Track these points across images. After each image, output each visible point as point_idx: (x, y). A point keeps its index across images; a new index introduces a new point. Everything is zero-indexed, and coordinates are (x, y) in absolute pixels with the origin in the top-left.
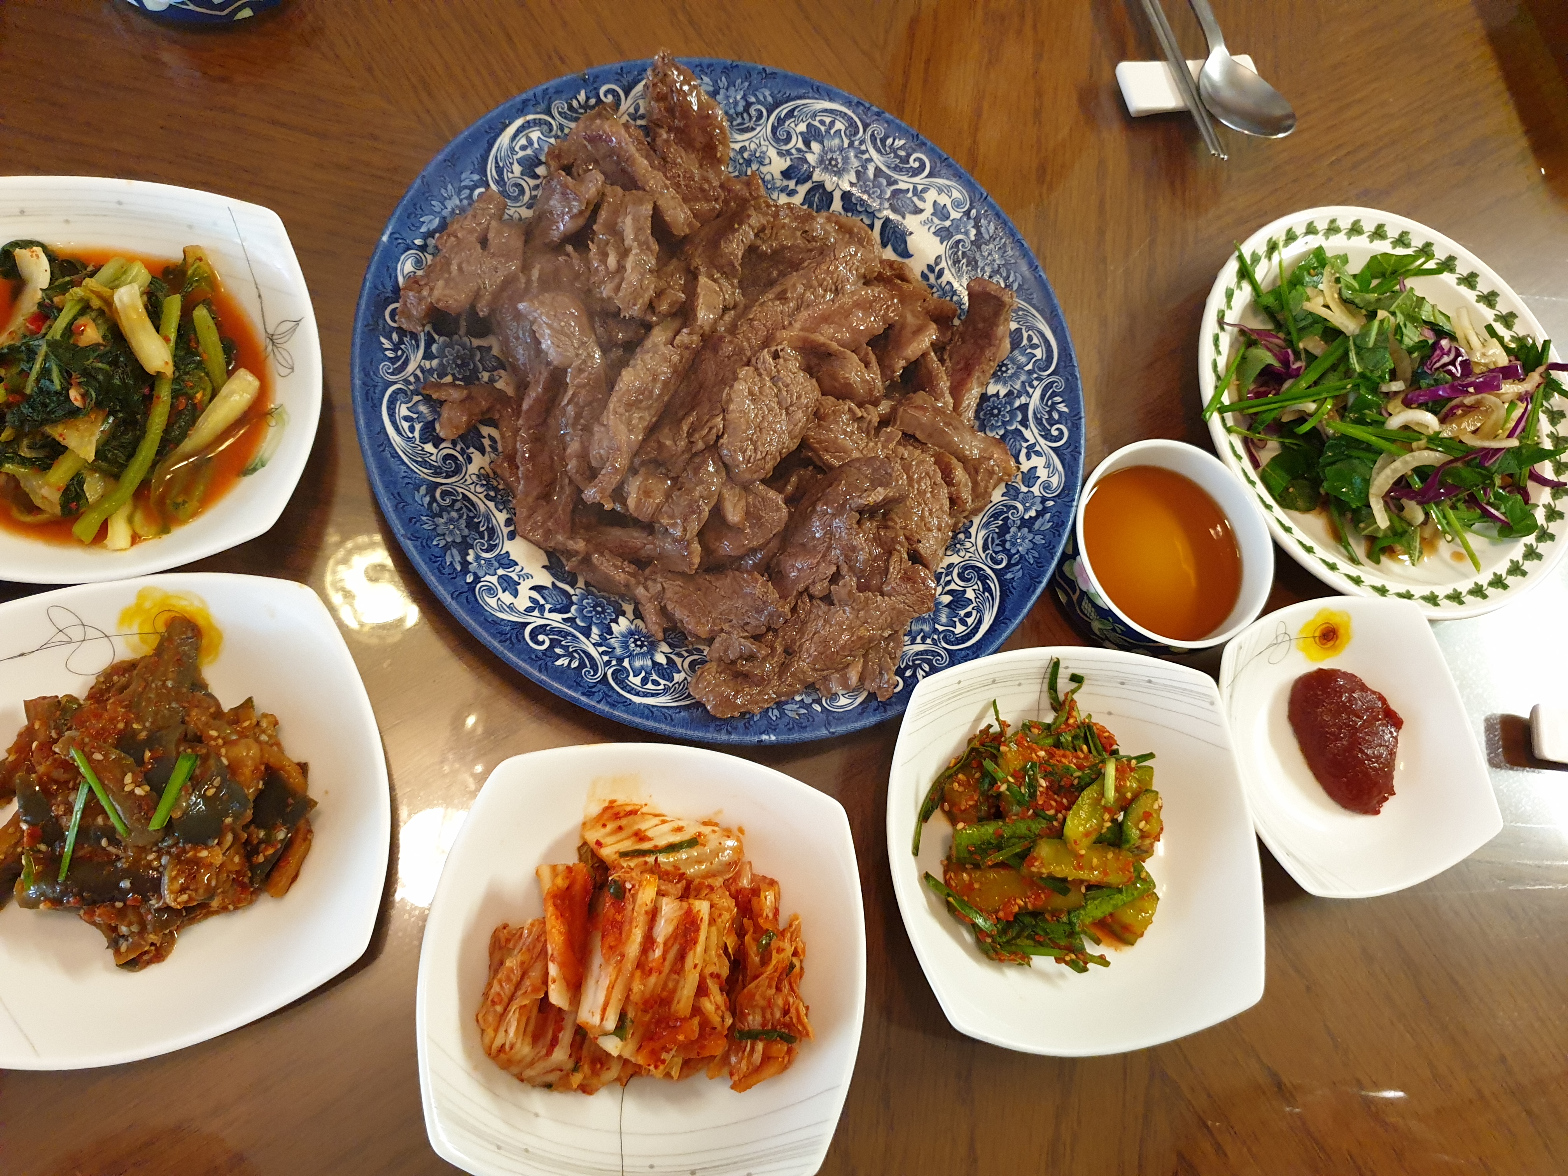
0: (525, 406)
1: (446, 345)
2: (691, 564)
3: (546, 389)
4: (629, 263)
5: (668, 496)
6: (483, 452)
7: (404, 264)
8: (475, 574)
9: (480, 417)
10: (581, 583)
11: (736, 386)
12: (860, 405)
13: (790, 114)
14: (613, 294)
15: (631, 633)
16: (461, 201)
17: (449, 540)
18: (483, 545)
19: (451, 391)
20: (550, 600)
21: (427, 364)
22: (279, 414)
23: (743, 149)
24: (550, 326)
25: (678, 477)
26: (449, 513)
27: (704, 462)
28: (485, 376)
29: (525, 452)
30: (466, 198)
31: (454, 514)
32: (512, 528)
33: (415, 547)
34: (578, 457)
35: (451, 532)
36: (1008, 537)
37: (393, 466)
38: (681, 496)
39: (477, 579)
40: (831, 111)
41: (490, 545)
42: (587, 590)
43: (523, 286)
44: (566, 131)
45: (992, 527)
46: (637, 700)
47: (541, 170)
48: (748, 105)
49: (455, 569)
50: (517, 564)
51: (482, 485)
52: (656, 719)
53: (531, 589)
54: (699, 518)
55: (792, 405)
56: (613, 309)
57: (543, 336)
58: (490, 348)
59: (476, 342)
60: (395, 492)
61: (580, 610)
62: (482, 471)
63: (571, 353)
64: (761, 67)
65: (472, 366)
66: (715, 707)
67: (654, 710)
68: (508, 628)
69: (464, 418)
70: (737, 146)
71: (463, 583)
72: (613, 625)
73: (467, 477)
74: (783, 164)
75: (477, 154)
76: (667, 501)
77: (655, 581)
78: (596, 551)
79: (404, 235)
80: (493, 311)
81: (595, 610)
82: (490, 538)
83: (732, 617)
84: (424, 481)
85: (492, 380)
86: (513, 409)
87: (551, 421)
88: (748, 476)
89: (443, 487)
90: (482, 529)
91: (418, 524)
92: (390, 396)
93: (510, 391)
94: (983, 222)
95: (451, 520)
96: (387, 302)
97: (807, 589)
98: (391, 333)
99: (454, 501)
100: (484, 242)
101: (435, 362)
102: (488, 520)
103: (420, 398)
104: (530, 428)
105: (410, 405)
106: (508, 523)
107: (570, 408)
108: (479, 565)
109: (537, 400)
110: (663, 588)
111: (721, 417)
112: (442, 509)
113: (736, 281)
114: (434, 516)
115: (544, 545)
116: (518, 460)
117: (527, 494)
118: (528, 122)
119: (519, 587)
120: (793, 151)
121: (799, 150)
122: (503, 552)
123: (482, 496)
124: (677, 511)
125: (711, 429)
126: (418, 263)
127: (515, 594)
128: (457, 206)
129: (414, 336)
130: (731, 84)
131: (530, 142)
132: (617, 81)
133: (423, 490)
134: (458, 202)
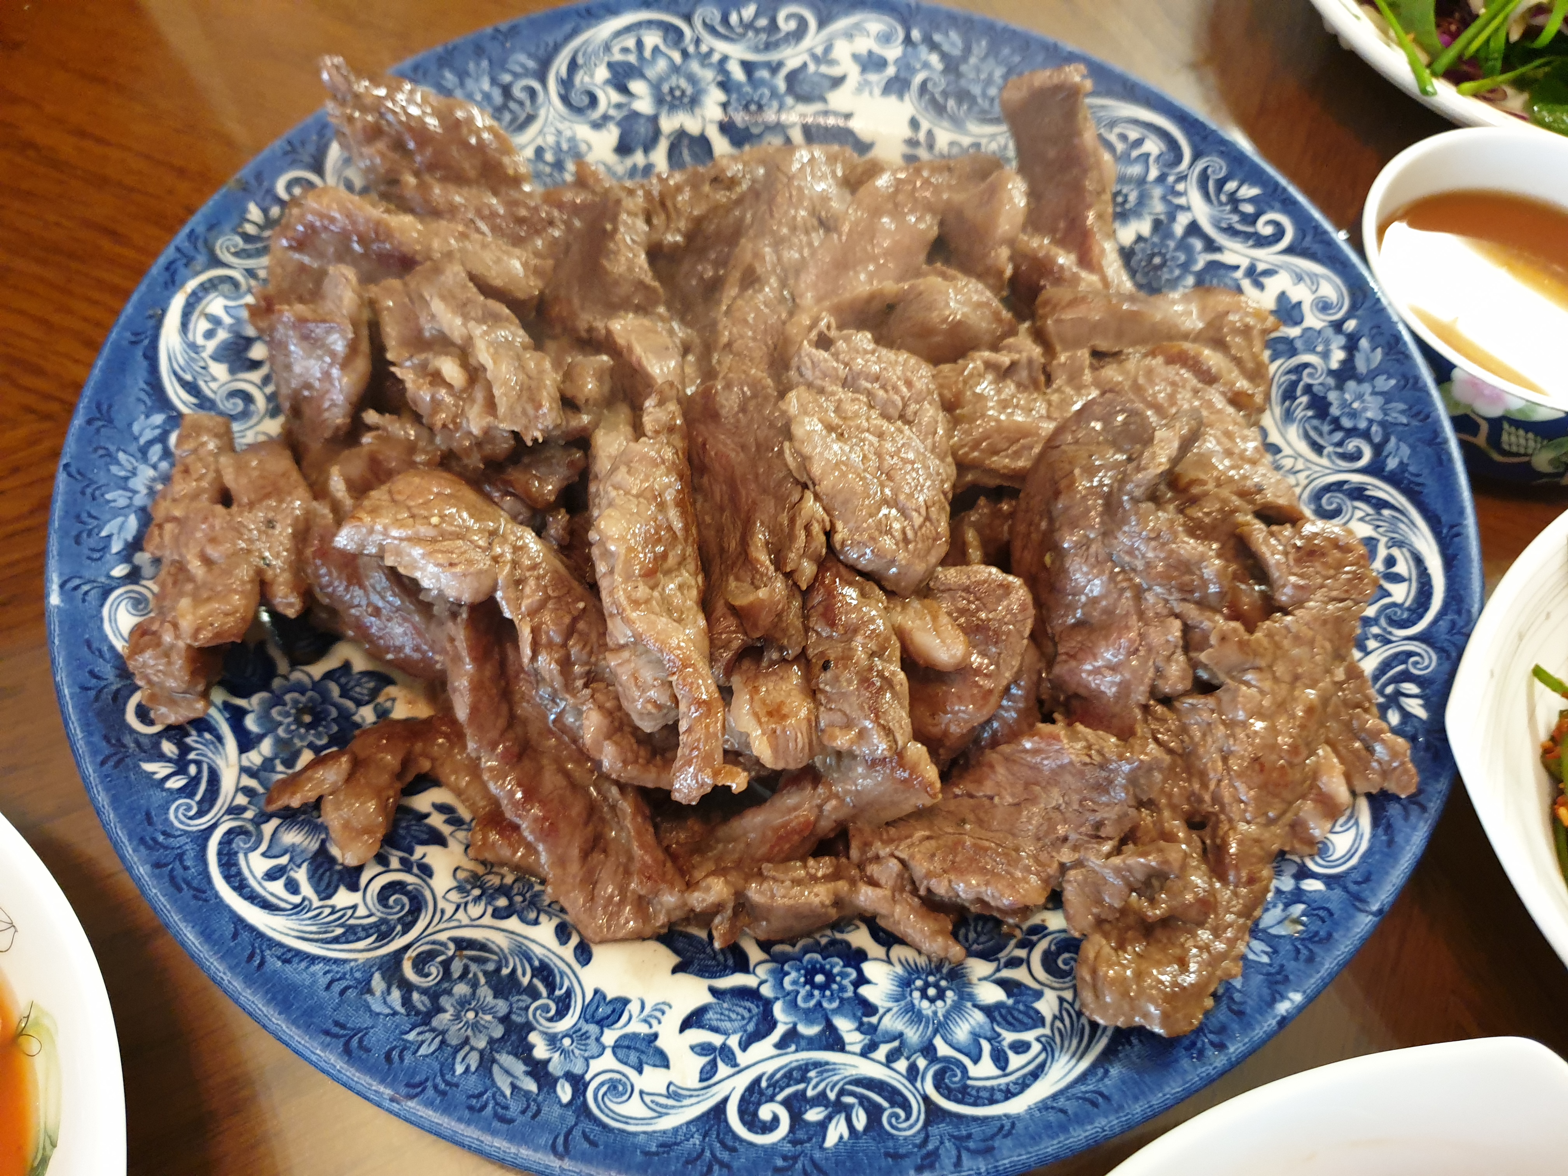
0: (462, 712)
1: (268, 707)
2: (926, 786)
3: (481, 656)
4: (483, 355)
5: (812, 692)
6: (437, 839)
7: (113, 620)
8: (569, 1076)
9: (398, 786)
10: (755, 954)
11: (798, 431)
12: (995, 347)
13: (573, 66)
14: (490, 419)
15: (905, 983)
16: (154, 467)
17: (482, 1044)
18: (546, 1009)
19: (320, 773)
20: (727, 1025)
21: (254, 758)
22: (37, 1023)
23: (539, 152)
24: (415, 540)
25: (804, 649)
26: (449, 992)
27: (831, 594)
28: (367, 715)
29: (512, 793)
30: (161, 459)
31: (461, 989)
32: (574, 940)
33: (429, 1104)
34: (609, 737)
35: (476, 1026)
36: (1335, 411)
37: (297, 978)
38: (836, 679)
39: (578, 1083)
40: (628, 29)
41: (558, 1001)
42: (774, 958)
43: (331, 516)
44: (262, 274)
45: (1299, 413)
46: (1017, 1106)
47: (258, 352)
48: (506, 91)
49: (527, 1093)
50: (625, 1002)
51: (477, 900)
52: (1080, 1120)
53: (682, 1029)
54: (895, 694)
55: (905, 405)
56: (505, 445)
57: (414, 566)
58: (346, 666)
59: (317, 670)
60: (329, 1025)
61: (792, 1005)
62: (461, 875)
63: (483, 562)
64: (489, 30)
65: (334, 713)
66: (1166, 1018)
67: (1061, 1102)
68: (697, 1140)
69: (372, 806)
70: (529, 153)
71: (557, 1111)
72: (864, 991)
73: (441, 904)
74: (611, 135)
75: (138, 382)
76: (817, 704)
77: (877, 858)
78: (748, 878)
79: (87, 574)
80: (308, 595)
81: (814, 986)
82: (551, 987)
83: (1061, 830)
84: (368, 969)
85: (382, 714)
86: (446, 736)
87: (524, 709)
88: (920, 568)
89: (411, 953)
90: (525, 981)
91: (408, 1058)
92: (220, 853)
93: (423, 711)
94: (937, 37)
95: (463, 1004)
96: (119, 699)
97: (1153, 692)
98: (157, 745)
99: (446, 965)
100: (225, 498)
101: (266, 747)
102: (527, 956)
103: (275, 822)
104: (494, 746)
105: (263, 847)
106: (563, 933)
107: (543, 660)
108: (564, 1052)
109: (477, 687)
110: (902, 861)
111: (809, 496)
112: (434, 995)
113: (661, 310)
114: (425, 1019)
115: (648, 931)
116: (509, 814)
117: (561, 862)
118: (194, 293)
119: (659, 1043)
120: (612, 112)
121: (619, 106)
122: (589, 996)
123: (487, 920)
124: (851, 708)
125: (807, 528)
126: (138, 602)
127: (663, 1061)
128: (154, 480)
129: (202, 725)
130: (462, 75)
131: (216, 321)
132: (294, 164)
133: (378, 983)
134: (151, 473)
